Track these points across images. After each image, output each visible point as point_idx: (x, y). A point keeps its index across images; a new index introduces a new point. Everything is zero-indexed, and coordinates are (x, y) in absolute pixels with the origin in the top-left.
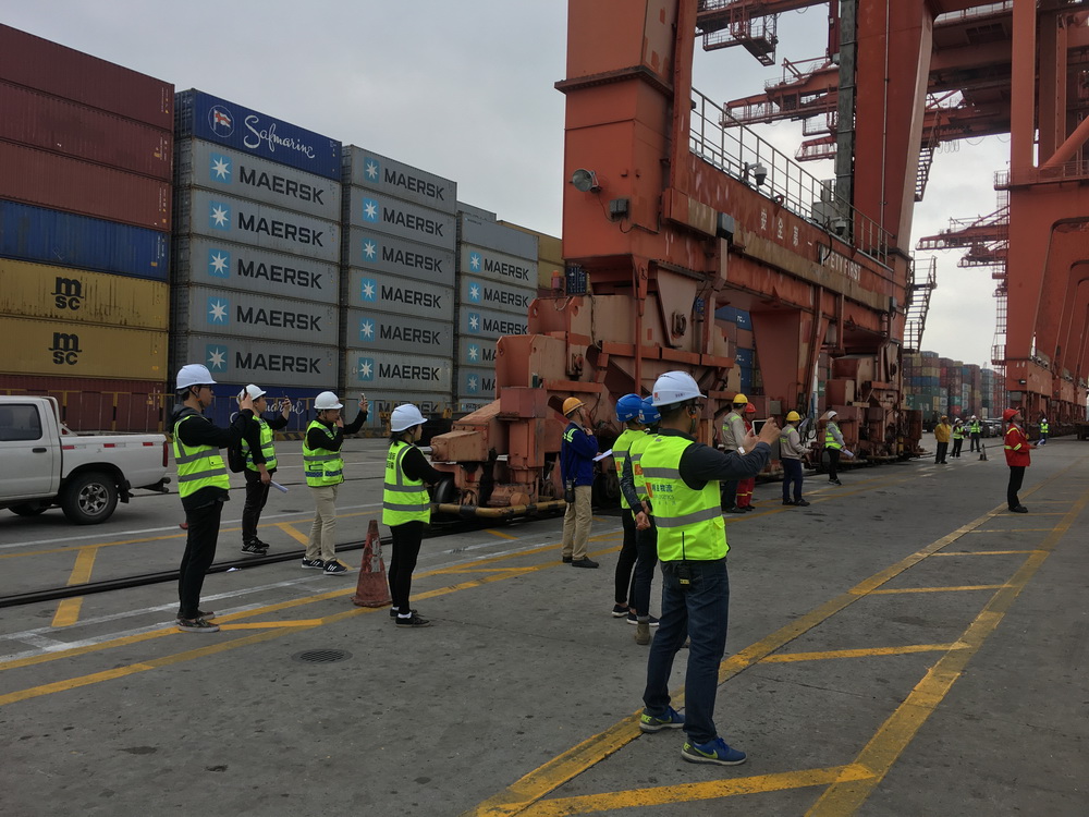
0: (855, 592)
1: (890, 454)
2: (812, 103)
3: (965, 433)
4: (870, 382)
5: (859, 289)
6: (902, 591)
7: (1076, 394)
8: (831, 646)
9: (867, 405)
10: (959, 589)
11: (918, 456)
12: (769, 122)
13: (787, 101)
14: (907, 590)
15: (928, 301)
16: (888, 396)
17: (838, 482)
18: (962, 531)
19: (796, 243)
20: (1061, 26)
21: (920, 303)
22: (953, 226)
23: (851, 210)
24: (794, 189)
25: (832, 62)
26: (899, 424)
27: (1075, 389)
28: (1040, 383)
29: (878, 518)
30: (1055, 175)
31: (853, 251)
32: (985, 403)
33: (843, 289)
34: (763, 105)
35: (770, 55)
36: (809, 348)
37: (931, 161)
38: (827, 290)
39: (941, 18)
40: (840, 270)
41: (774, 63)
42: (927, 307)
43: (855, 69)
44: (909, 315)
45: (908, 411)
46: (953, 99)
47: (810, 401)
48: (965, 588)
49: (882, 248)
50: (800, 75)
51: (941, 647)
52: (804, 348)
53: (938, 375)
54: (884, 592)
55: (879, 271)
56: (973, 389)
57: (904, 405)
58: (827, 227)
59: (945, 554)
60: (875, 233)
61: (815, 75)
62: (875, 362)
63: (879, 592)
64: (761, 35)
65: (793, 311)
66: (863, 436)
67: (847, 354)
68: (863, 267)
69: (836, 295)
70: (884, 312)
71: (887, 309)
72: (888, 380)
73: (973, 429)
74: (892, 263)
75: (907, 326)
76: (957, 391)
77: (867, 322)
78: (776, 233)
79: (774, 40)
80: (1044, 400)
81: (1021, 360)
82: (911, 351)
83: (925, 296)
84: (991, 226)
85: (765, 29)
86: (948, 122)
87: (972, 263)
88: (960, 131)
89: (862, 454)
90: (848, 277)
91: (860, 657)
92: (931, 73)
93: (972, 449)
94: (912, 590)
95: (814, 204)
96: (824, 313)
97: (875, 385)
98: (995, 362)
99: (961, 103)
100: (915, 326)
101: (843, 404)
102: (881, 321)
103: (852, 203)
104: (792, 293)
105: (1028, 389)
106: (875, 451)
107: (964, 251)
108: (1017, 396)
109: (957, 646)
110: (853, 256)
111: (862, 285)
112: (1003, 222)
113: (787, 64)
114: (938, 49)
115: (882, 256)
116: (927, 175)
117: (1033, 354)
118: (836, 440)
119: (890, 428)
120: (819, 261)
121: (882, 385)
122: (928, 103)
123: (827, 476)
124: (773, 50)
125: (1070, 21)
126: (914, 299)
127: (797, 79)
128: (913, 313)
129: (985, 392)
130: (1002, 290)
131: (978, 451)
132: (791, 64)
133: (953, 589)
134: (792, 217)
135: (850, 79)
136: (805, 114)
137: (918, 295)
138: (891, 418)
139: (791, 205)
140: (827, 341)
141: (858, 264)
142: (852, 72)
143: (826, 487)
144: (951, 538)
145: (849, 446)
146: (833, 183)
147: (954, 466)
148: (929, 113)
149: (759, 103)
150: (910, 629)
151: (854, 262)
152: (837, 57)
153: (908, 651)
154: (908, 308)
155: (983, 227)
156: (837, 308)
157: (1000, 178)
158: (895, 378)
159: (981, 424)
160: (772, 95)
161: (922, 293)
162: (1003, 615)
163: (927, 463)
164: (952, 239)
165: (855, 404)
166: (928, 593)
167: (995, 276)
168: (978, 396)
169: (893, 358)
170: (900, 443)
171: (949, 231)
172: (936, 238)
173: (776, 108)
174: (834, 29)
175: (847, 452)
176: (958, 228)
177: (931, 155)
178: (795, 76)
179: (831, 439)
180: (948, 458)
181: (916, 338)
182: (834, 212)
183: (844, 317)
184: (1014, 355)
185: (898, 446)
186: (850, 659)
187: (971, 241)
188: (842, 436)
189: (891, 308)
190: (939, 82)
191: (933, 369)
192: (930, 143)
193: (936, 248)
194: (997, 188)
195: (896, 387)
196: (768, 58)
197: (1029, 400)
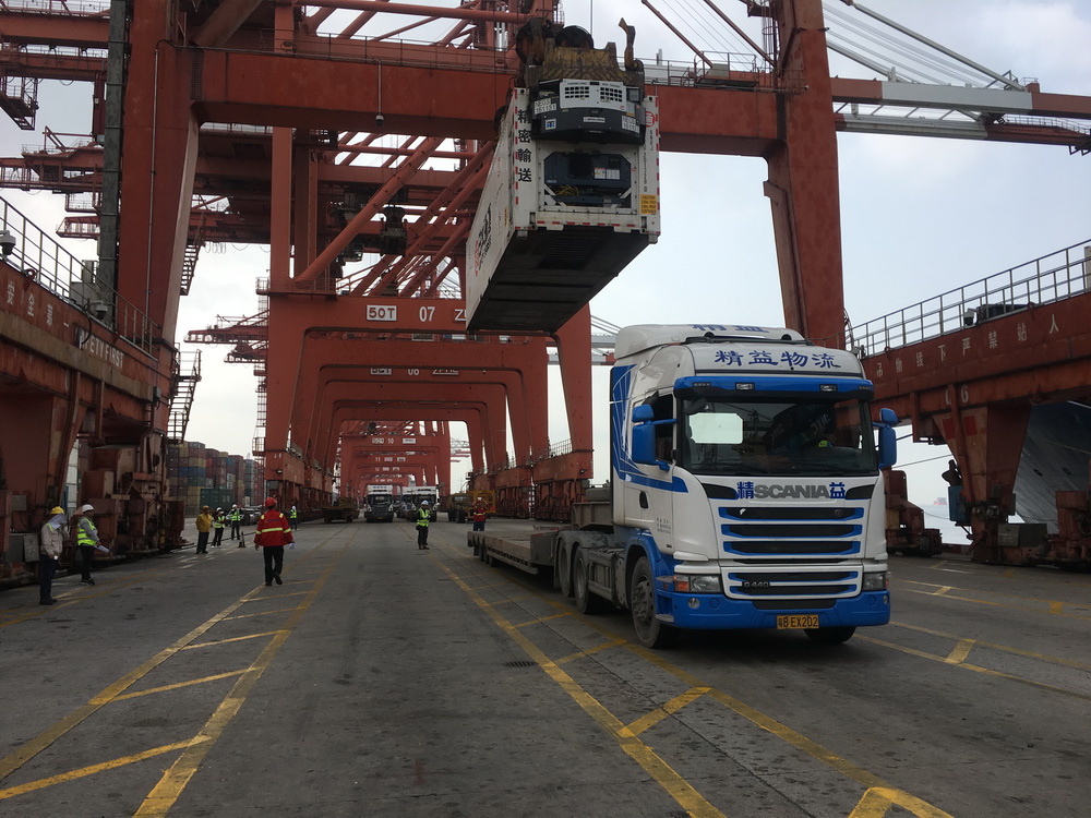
0: (95, 702)
1: (151, 547)
2: (76, 179)
3: (226, 522)
4: (131, 474)
5: (122, 377)
6: (148, 692)
7: (324, 482)
8: (62, 768)
9: (127, 497)
10: (205, 680)
11: (180, 548)
12: (26, 189)
13: (49, 171)
14: (153, 691)
15: (192, 393)
16: (150, 488)
17: (92, 583)
18: (214, 620)
19: (49, 322)
20: (313, 160)
21: (185, 395)
22: (220, 323)
23: (115, 295)
24: (48, 265)
25: (96, 143)
26: (161, 516)
27: (323, 477)
28: (293, 472)
29: (131, 617)
30: (307, 288)
31: (115, 337)
32: (248, 492)
33: (103, 375)
34: (20, 170)
35: (29, 119)
36: (63, 437)
37: (197, 258)
38: (85, 376)
39: (207, 126)
40: (101, 355)
41: (33, 129)
42: (192, 400)
43: (121, 154)
44: (174, 406)
45: (170, 502)
46: (222, 205)
47: (62, 495)
48: (211, 678)
49: (147, 337)
50: (63, 148)
51: (180, 746)
52: (56, 437)
53: (204, 466)
54: (127, 696)
55: (143, 359)
56: (237, 479)
57: (166, 496)
58: (85, 310)
59: (196, 646)
60: (140, 320)
61: (80, 151)
62: (137, 452)
63: (123, 697)
64: (18, 95)
65: (45, 396)
66: (122, 529)
67: (108, 444)
68: (126, 354)
69: (96, 381)
70: (147, 402)
71: (150, 398)
72: (150, 471)
73: (234, 518)
74: (156, 353)
75: (172, 417)
76: (222, 481)
77: (129, 411)
78: (26, 310)
79: (34, 106)
80: (297, 489)
81: (278, 451)
82: (175, 441)
83: (190, 387)
84: (253, 327)
85: (23, 91)
86: (215, 225)
87: (237, 359)
88: (226, 235)
89: (120, 549)
90: (109, 364)
91: (92, 775)
92: (197, 176)
93: (233, 537)
94: (157, 690)
95: (72, 283)
96: (81, 400)
97: (136, 476)
98: (255, 453)
99: (227, 209)
100: (179, 417)
101: (100, 497)
102: (145, 411)
103: (115, 288)
104: (44, 376)
105: (284, 478)
106: (135, 544)
107: (230, 348)
108: (274, 485)
109: (197, 740)
110: (114, 342)
111: (124, 372)
112: (264, 324)
113: (48, 133)
114: (204, 153)
115: (147, 345)
116: (193, 271)
117: (288, 446)
118: (89, 536)
119: (152, 521)
120: (77, 344)
121: (144, 476)
122: (195, 204)
123: (79, 577)
124: (33, 116)
125: (320, 157)
126: (180, 390)
127: (59, 151)
128: (178, 404)
129: (247, 481)
130: (263, 387)
131: (238, 538)
132: (54, 134)
133: (200, 681)
134: (47, 295)
135: (116, 163)
136: (68, 189)
137: (183, 386)
138: (153, 510)
139: (45, 281)
140: (84, 429)
141: (121, 351)
142: (117, 156)
143: (78, 589)
144: (203, 628)
145: (103, 542)
146: (95, 265)
147: (214, 555)
148: (195, 212)
149: (15, 168)
150: (149, 732)
151: (117, 349)
152: (102, 138)
153: (146, 756)
154: (172, 399)
155: (247, 327)
156: (96, 395)
157: (261, 284)
158: (158, 469)
159: (241, 512)
160: (29, 161)
161: (187, 384)
162: (243, 699)
163: (188, 554)
164: (218, 335)
165: (114, 497)
166: (173, 690)
167: (257, 373)
168: (242, 485)
169: (156, 448)
170: (161, 535)
171: (216, 326)
172: (205, 333)
173: (35, 176)
174: (99, 110)
175: (102, 548)
176: (225, 325)
177: (197, 253)
178: (58, 147)
179: (84, 535)
180: (209, 547)
181: (180, 429)
182: (94, 295)
183: (104, 404)
184: (272, 447)
185: (160, 539)
186: (80, 779)
187: (236, 337)
188: (96, 532)
189: (156, 398)
190: (205, 185)
191: (200, 460)
192: (196, 241)
193: (203, 342)
194: (259, 293)
195: (159, 478)
196: (26, 122)
197: (284, 489)
